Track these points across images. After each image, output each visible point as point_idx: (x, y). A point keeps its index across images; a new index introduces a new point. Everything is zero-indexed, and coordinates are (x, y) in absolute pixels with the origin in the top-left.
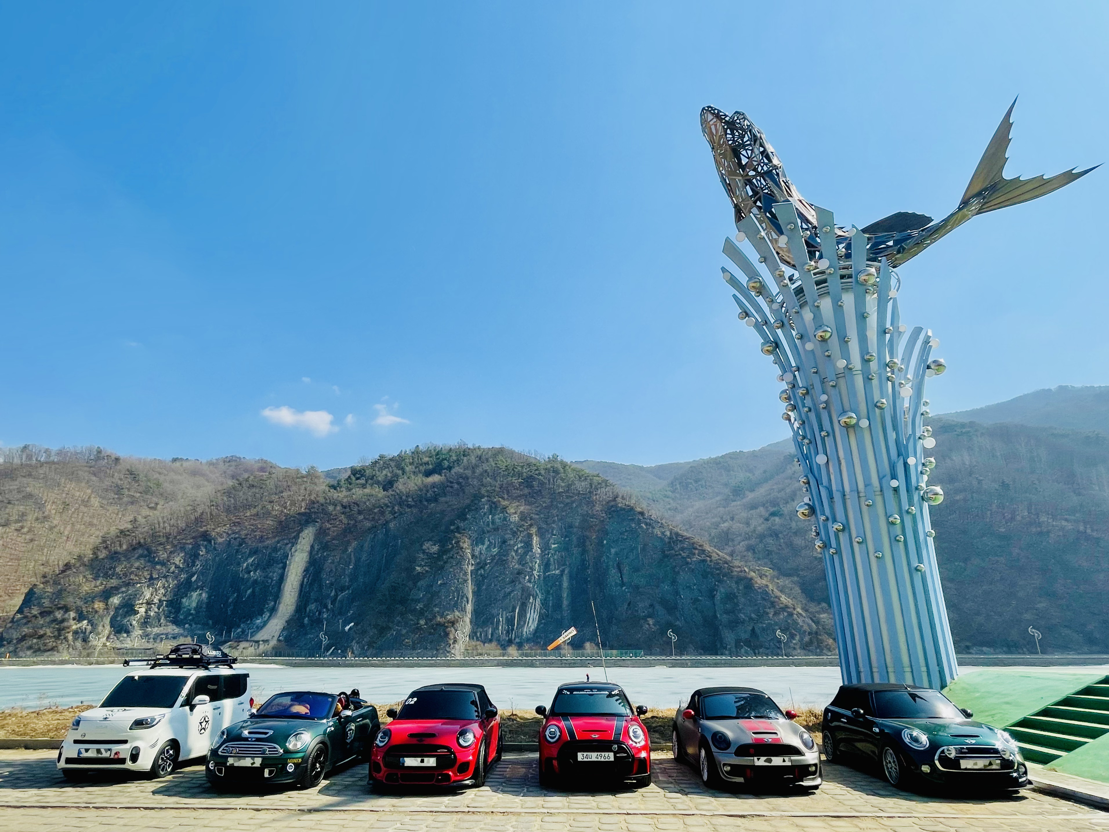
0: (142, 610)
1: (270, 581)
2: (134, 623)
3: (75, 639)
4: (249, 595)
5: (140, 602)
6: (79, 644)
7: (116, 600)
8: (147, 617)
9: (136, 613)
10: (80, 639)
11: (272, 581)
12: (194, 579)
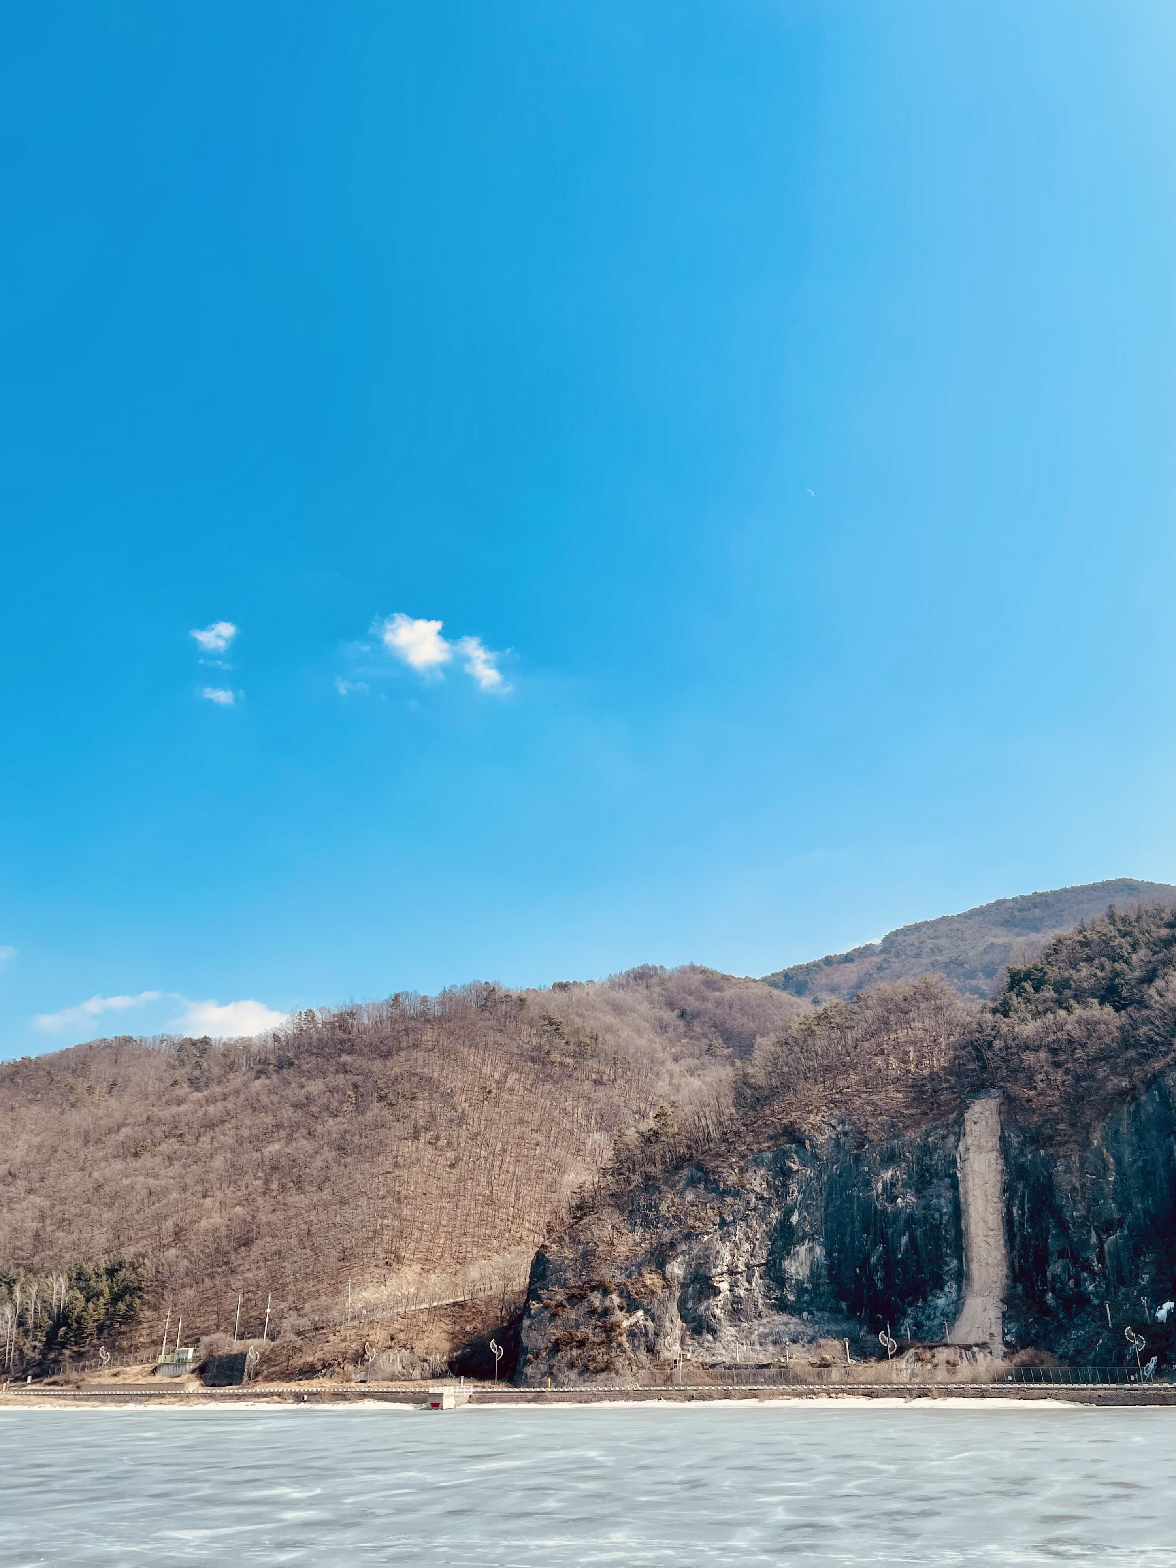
0: (725, 1286)
1: (937, 1215)
2: (718, 1312)
3: (635, 1348)
4: (907, 1245)
5: (719, 1270)
6: (643, 1356)
7: (676, 1269)
8: (736, 1300)
9: (717, 1292)
10: (642, 1347)
11: (941, 1215)
12: (794, 1219)
